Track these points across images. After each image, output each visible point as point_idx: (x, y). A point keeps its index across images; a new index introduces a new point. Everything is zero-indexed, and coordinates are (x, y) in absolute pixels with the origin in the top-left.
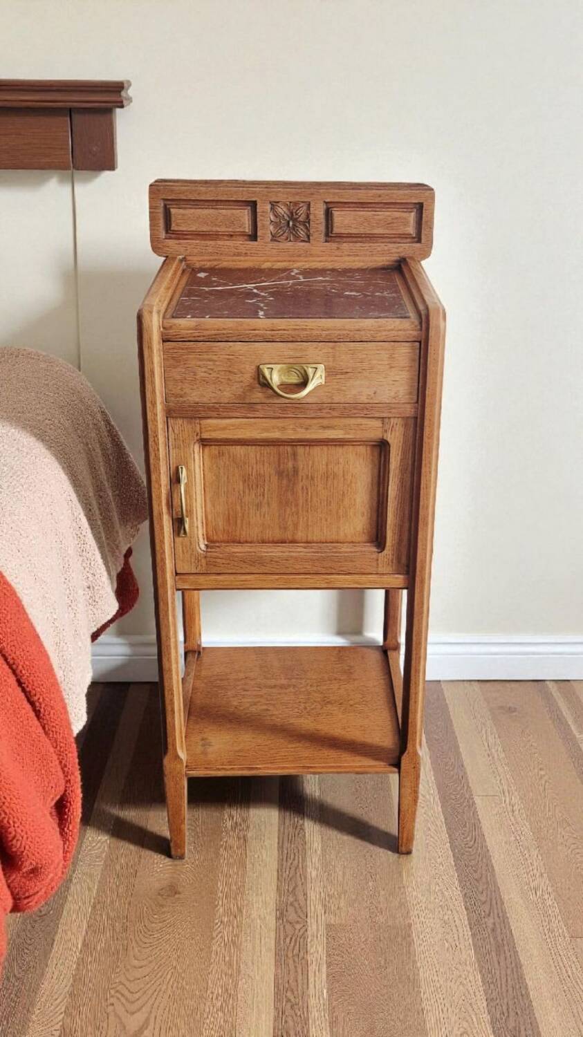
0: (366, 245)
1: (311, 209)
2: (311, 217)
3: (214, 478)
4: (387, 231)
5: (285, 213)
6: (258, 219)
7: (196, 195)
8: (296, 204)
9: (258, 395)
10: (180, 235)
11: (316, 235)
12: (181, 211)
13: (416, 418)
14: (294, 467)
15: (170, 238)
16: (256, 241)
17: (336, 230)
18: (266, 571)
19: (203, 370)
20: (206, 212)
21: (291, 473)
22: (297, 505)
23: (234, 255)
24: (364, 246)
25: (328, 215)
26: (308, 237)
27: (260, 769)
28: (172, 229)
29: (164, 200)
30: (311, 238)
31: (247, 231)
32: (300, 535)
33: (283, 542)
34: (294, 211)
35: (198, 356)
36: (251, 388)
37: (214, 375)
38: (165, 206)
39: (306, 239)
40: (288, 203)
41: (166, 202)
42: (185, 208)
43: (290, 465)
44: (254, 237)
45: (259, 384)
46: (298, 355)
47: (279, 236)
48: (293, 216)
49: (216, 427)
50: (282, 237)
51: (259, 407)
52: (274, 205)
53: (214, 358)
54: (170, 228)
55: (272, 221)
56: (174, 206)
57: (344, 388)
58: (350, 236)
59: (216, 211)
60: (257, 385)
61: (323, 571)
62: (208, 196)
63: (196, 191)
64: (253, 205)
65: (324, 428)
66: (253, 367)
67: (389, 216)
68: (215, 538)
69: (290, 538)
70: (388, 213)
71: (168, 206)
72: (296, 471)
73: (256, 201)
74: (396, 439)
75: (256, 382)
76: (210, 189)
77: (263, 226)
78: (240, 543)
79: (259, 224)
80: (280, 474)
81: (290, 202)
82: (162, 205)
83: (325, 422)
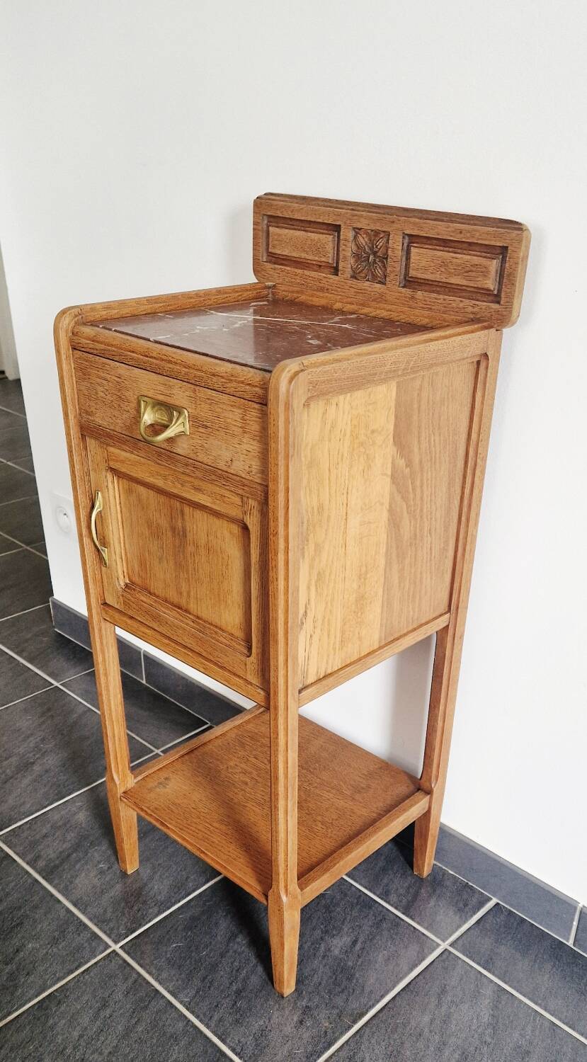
0: (441, 297)
1: (390, 241)
2: (390, 252)
4: (465, 283)
5: (366, 244)
6: (341, 249)
7: (290, 212)
8: (377, 233)
10: (279, 260)
11: (392, 276)
12: (279, 230)
14: (182, 527)
15: (269, 261)
16: (336, 275)
17: (411, 273)
19: (101, 389)
20: (298, 233)
21: (181, 531)
22: (187, 571)
23: (317, 290)
24: (439, 297)
25: (409, 250)
26: (385, 278)
28: (271, 251)
29: (267, 216)
30: (387, 279)
31: (330, 261)
32: (190, 606)
33: (178, 607)
34: (375, 242)
35: (98, 373)
36: (136, 422)
37: (110, 397)
38: (266, 223)
39: (383, 281)
40: (369, 231)
41: (268, 219)
42: (283, 227)
43: (180, 521)
44: (336, 270)
46: (166, 391)
47: (359, 273)
48: (373, 249)
49: (118, 458)
50: (362, 274)
51: (141, 445)
52: (357, 232)
53: (108, 377)
54: (269, 249)
55: (354, 253)
56: (273, 224)
57: (206, 446)
58: (427, 282)
59: (305, 233)
62: (300, 215)
63: (290, 209)
64: (338, 230)
65: (195, 489)
66: (135, 397)
67: (468, 261)
70: (468, 257)
71: (269, 224)
73: (340, 226)
74: (253, 528)
76: (301, 208)
77: (345, 257)
79: (341, 255)
80: (173, 530)
81: (372, 231)
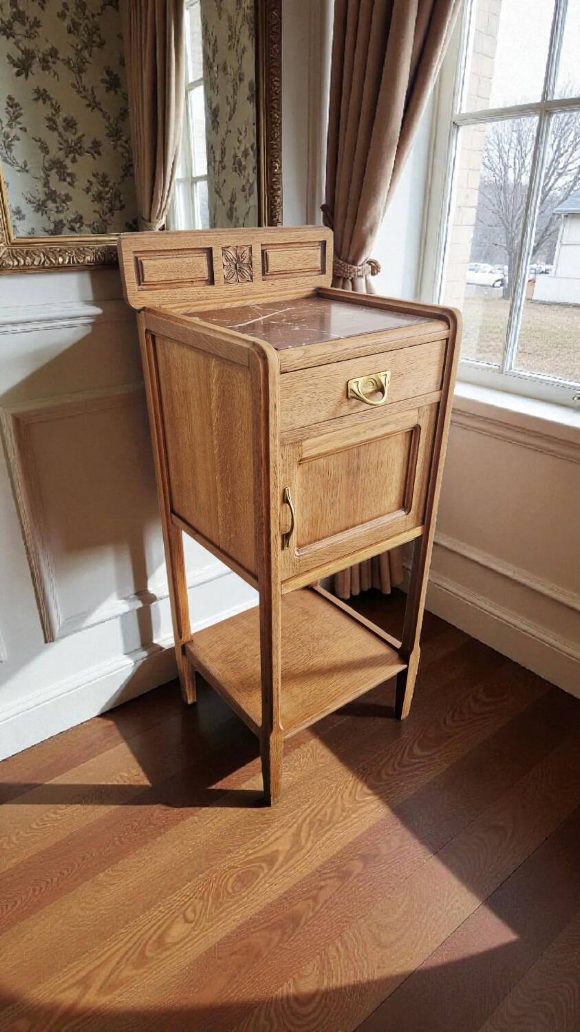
0: (291, 280)
1: (252, 251)
2: (253, 259)
3: (304, 491)
4: (304, 267)
5: (233, 256)
6: (213, 264)
7: (163, 246)
8: (241, 248)
9: (345, 409)
10: (153, 286)
11: (256, 275)
12: (152, 262)
13: (439, 403)
14: (357, 465)
15: (143, 290)
16: (214, 284)
17: (271, 269)
18: (339, 556)
19: (308, 394)
20: (173, 261)
21: (355, 469)
22: (357, 495)
23: (198, 300)
24: (289, 280)
25: (264, 255)
26: (252, 278)
27: (329, 709)
28: (145, 280)
29: (135, 252)
30: (253, 277)
31: (205, 276)
32: (358, 519)
33: (347, 529)
34: (240, 255)
35: (305, 383)
36: (340, 404)
37: (316, 397)
38: (136, 258)
39: (250, 279)
41: (136, 255)
42: (155, 259)
43: (355, 464)
44: (211, 281)
45: (347, 397)
46: (373, 365)
47: (230, 279)
48: (239, 259)
49: (312, 447)
50: (232, 279)
51: (346, 418)
52: (224, 249)
53: (317, 381)
54: (143, 279)
55: (224, 265)
56: (146, 258)
57: (399, 388)
58: (280, 273)
59: (180, 259)
60: (346, 400)
61: (374, 541)
62: (173, 245)
63: (163, 241)
64: (209, 251)
65: (383, 425)
66: (344, 384)
67: (305, 253)
68: (302, 542)
69: (351, 524)
70: (304, 251)
71: (139, 259)
72: (358, 468)
73: (211, 248)
74: (425, 423)
75: (345, 397)
76: (174, 238)
77: (218, 270)
78: (319, 540)
79: (215, 269)
80: (348, 474)
81: (237, 247)
82: (133, 258)
83: (384, 420)
